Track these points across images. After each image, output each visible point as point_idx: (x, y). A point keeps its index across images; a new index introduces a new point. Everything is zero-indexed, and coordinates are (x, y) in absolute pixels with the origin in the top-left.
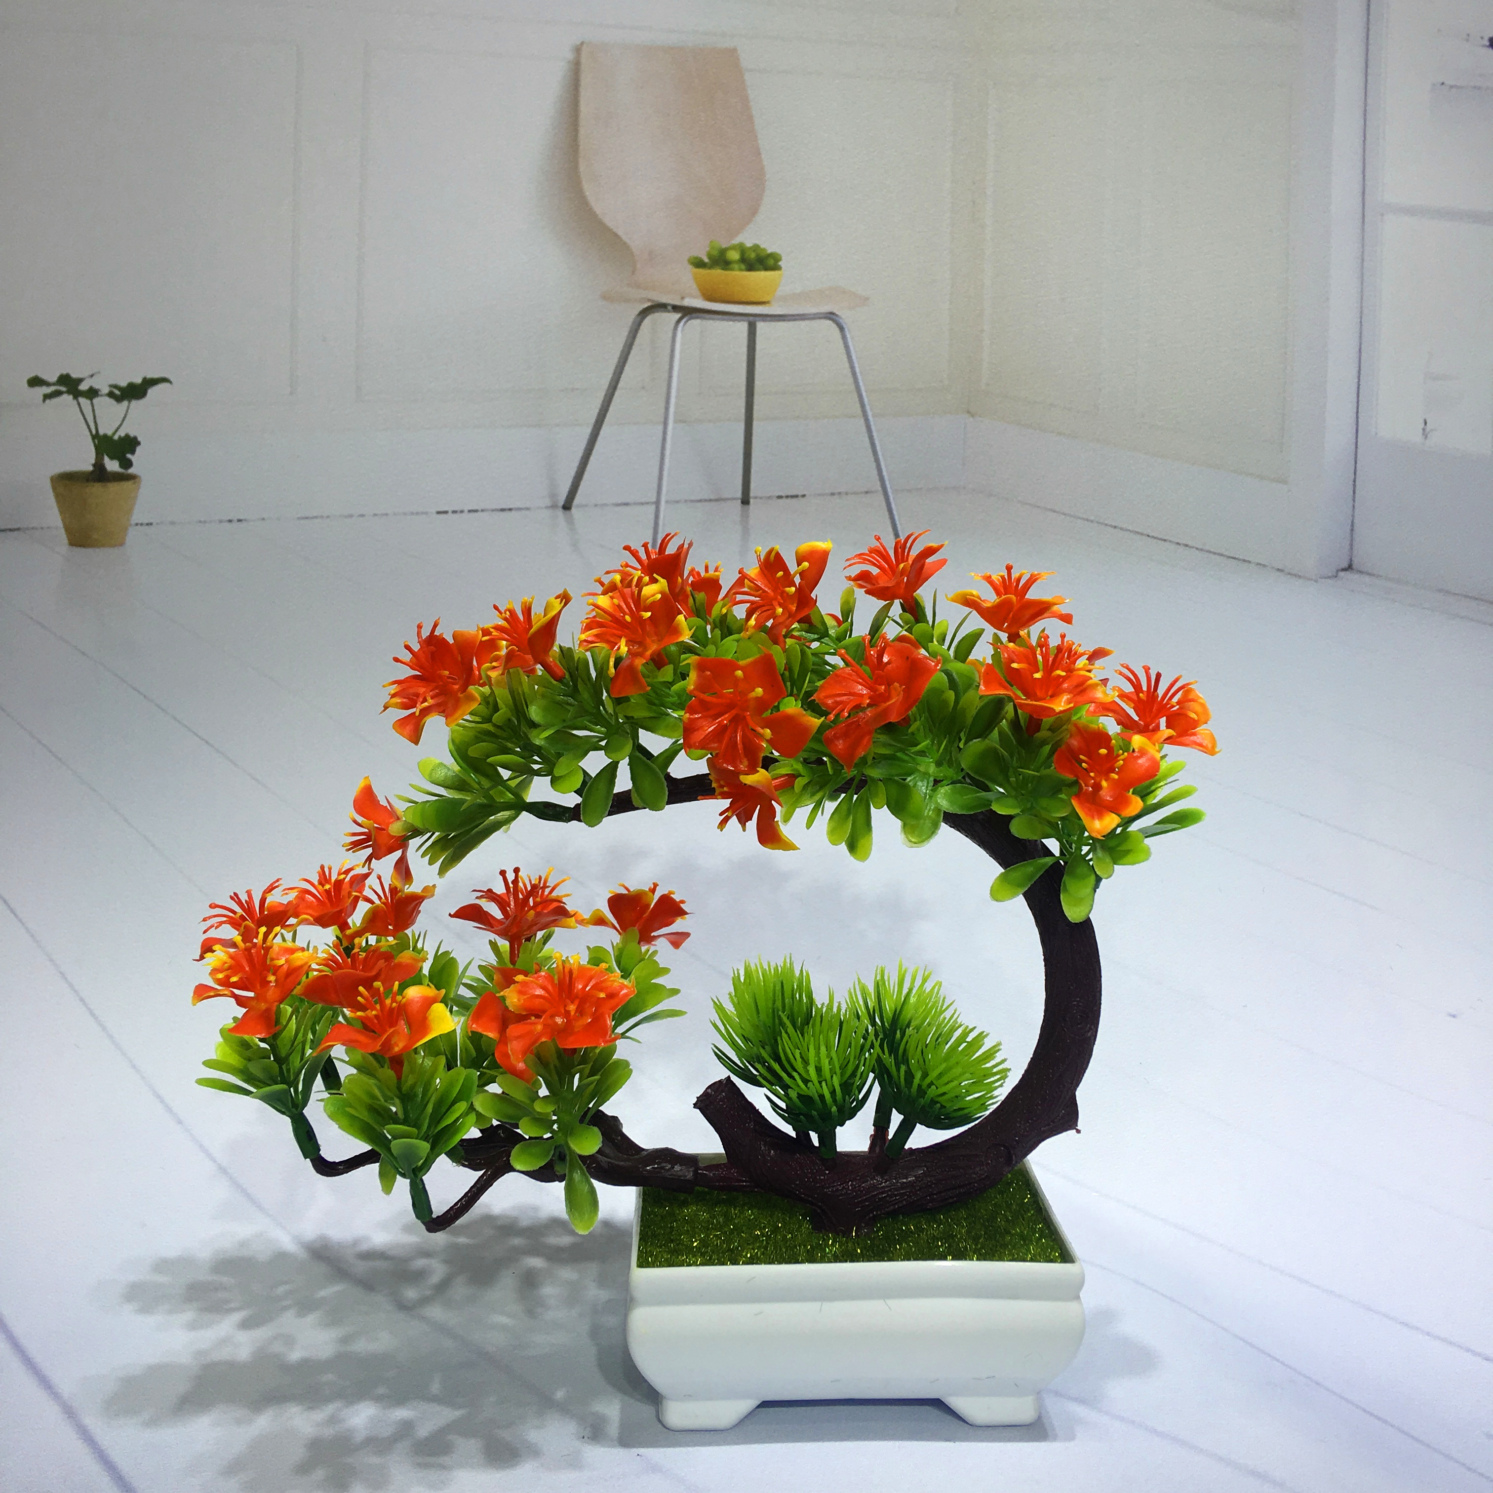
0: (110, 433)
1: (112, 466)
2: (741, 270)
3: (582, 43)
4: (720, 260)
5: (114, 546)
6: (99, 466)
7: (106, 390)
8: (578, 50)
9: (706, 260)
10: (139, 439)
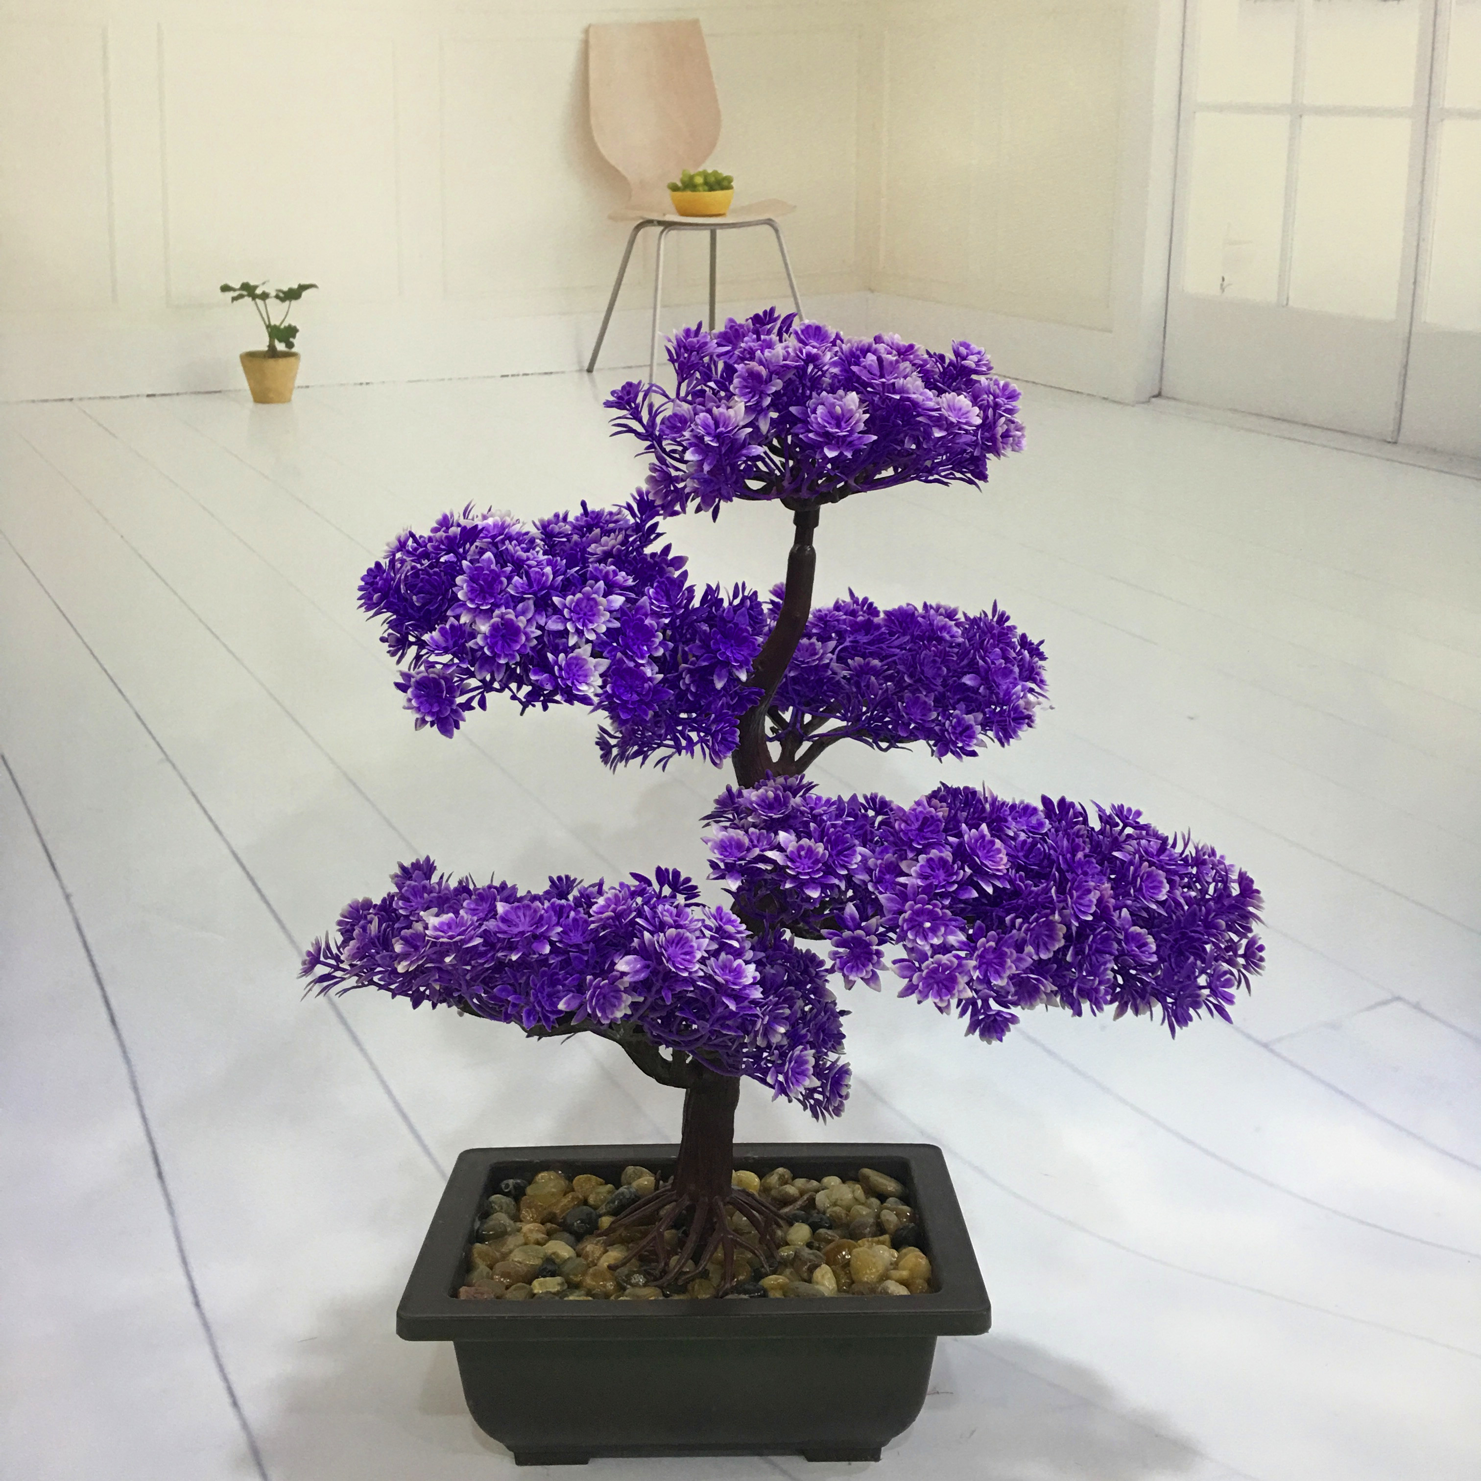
0: (278, 324)
1: (281, 347)
2: (704, 191)
3: (590, 26)
4: (689, 185)
5: (284, 402)
6: (272, 347)
7: (273, 294)
8: (587, 31)
9: (680, 184)
10: (298, 327)
